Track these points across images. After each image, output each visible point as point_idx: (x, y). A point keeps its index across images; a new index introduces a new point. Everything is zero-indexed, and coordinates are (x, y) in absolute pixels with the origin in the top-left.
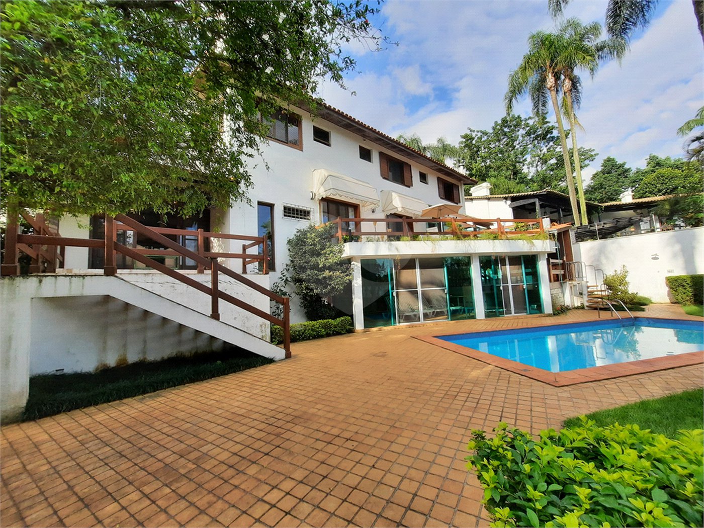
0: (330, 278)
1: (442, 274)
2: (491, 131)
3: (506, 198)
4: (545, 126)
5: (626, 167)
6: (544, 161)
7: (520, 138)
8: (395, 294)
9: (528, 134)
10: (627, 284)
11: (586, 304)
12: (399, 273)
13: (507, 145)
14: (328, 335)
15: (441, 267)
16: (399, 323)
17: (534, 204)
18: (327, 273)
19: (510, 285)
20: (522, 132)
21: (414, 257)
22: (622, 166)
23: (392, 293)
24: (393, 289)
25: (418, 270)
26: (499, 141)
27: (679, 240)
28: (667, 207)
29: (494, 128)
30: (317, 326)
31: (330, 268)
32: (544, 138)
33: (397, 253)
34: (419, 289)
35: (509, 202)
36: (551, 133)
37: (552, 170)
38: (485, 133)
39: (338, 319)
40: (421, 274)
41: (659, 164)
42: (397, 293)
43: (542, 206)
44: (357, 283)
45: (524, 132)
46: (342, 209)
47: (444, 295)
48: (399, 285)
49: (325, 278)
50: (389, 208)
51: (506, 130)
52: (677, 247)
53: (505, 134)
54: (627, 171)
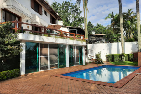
0: (11, 50)
1: (57, 51)
2: (62, 4)
3: (68, 27)
4: (76, 8)
5: (93, 25)
6: (75, 19)
7: (70, 9)
8: (39, 58)
9: (72, 9)
10: (100, 56)
11: (91, 62)
12: (42, 49)
13: (66, 10)
14: (7, 79)
15: (57, 48)
16: (40, 70)
17: (76, 30)
18: (9, 47)
19: (76, 55)
20: (70, 8)
21: (48, 43)
22: (92, 24)
23: (38, 57)
24: (39, 56)
25: (49, 49)
26: (64, 8)
27: (108, 46)
28: (106, 37)
29: (63, 4)
30: (3, 75)
31: (11, 45)
32: (76, 11)
33: (42, 41)
34: (49, 56)
35: (68, 29)
36: (78, 10)
37: (77, 22)
38: (59, 4)
39: (13, 70)
40: (50, 50)
41: (99, 26)
42: (40, 57)
43: (77, 32)
44: (23, 53)
45: (71, 8)
46: (13, 17)
47: (57, 59)
48: (41, 54)
49: (8, 49)
50: (34, 21)
51: (66, 5)
52: (108, 47)
53: (65, 7)
54: (93, 26)
